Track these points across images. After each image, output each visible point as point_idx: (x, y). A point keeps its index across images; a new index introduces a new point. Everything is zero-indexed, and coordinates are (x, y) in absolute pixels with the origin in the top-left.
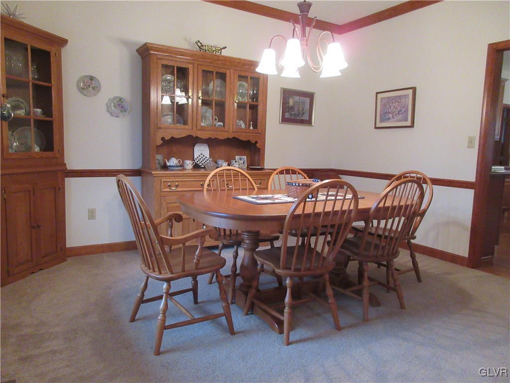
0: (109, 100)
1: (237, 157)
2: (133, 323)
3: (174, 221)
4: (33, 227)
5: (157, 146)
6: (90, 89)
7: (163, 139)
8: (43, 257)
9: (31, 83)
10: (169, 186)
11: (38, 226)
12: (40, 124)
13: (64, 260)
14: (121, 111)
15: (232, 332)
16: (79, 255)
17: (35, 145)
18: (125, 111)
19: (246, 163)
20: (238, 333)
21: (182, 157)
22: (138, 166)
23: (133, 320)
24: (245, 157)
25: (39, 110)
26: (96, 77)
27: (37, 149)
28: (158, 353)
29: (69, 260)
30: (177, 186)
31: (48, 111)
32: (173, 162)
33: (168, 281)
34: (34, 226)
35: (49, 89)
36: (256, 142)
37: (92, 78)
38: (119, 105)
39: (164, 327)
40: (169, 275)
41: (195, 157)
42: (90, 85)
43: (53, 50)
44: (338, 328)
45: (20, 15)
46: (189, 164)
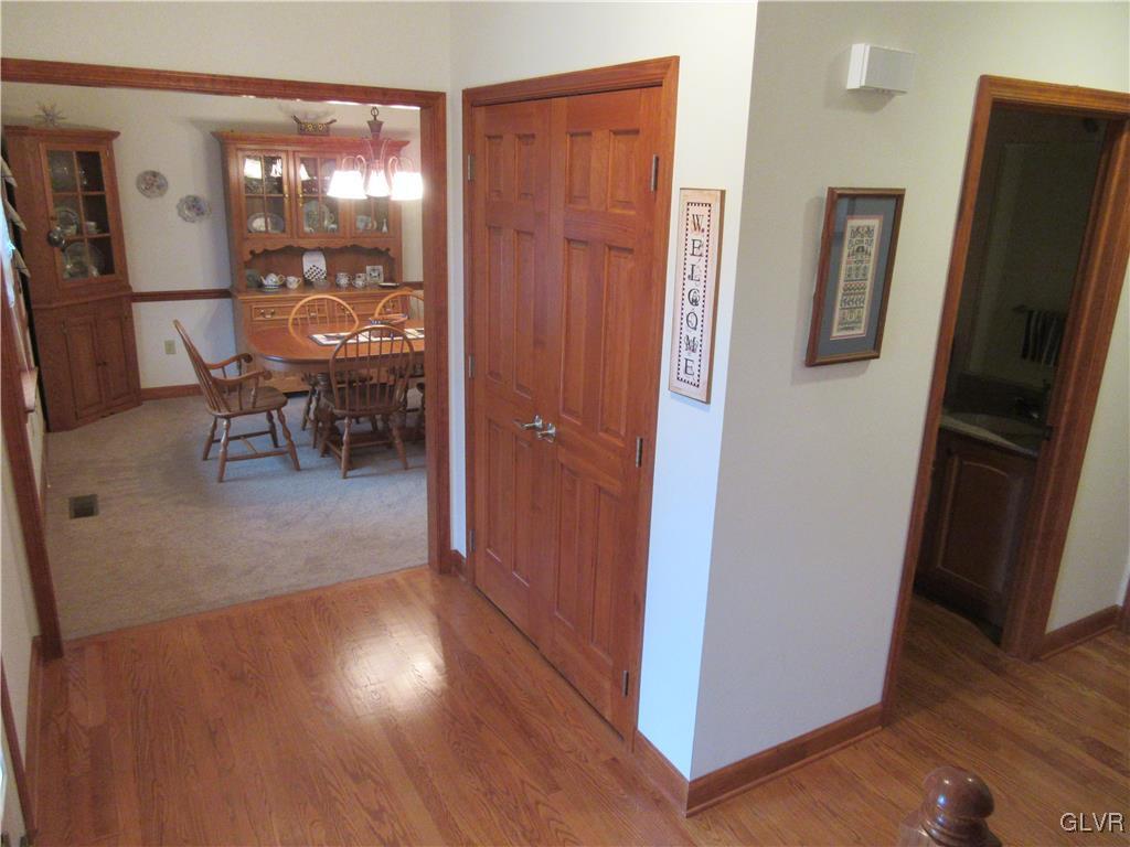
0: (181, 200)
1: (368, 268)
2: (206, 462)
3: (243, 361)
4: (99, 365)
5: (245, 263)
6: (155, 188)
7: (252, 252)
8: (114, 399)
9: (80, 197)
10: (262, 314)
11: (105, 363)
12: (95, 242)
13: (139, 404)
14: (198, 215)
15: (298, 468)
16: (158, 398)
17: (93, 267)
18: (203, 213)
19: (382, 276)
20: (305, 469)
21: (284, 272)
22: (225, 285)
23: (205, 458)
24: (381, 268)
25: (92, 224)
26: (162, 172)
27: (95, 273)
28: (221, 480)
29: (146, 404)
30: (273, 314)
31: (103, 226)
32: (272, 280)
33: (227, 418)
34: (100, 363)
35: (102, 198)
36: (388, 250)
37: (155, 174)
38: (194, 206)
39: (226, 459)
40: (227, 413)
41: (305, 270)
42: (153, 183)
43: (101, 149)
44: (406, 468)
45: (60, 112)
46: (293, 282)
